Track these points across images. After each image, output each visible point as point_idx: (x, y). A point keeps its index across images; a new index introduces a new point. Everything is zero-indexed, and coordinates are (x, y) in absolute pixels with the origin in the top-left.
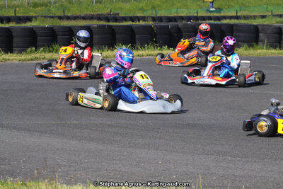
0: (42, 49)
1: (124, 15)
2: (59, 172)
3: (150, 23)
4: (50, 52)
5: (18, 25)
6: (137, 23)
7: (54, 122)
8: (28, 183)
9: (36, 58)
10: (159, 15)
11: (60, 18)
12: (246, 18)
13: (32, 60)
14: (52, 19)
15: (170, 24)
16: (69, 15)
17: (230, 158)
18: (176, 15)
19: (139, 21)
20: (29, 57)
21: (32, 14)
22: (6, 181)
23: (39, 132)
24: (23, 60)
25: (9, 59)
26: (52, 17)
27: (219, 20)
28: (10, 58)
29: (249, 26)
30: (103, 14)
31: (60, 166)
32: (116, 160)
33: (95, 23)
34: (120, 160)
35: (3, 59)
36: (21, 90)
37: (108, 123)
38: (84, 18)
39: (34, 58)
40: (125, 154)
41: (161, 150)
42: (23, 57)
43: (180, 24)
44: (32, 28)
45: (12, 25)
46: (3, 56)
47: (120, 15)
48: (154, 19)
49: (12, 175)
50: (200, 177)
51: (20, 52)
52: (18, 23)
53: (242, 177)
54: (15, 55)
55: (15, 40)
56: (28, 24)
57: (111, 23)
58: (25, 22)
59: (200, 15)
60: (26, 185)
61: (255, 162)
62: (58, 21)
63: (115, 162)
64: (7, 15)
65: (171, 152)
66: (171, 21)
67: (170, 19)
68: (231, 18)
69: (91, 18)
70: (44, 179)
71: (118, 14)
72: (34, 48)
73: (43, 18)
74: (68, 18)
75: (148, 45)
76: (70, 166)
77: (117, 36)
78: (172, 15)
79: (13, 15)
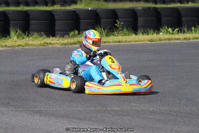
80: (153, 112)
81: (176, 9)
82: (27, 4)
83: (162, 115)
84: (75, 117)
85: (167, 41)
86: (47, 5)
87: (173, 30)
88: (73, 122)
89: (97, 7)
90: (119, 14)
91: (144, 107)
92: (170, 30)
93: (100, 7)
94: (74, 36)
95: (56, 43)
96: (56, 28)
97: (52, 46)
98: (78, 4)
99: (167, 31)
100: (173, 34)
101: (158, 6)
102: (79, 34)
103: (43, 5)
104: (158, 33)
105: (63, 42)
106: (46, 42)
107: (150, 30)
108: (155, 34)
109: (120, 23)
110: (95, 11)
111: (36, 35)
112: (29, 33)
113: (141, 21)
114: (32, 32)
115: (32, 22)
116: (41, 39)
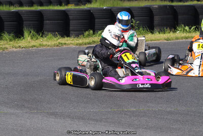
0: (100, 32)
5: (77, 7)
7: (110, 110)
9: (94, 42)
13: (90, 43)
20: (87, 40)
23: (94, 120)
24: (80, 44)
25: (65, 44)
28: (67, 42)
33: (155, 4)
35: (59, 43)
37: (168, 109)
39: (91, 41)
42: (80, 41)
46: (59, 41)
51: (77, 36)
54: (72, 39)
58: (85, 4)
72: (91, 32)
77: (180, 17)
80: (170, 113)
81: (193, 7)
82: (41, 4)
83: (180, 115)
84: (91, 119)
85: (184, 40)
86: (61, 5)
87: (190, 28)
88: (89, 124)
89: (112, 6)
90: (135, 13)
91: (161, 107)
92: (187, 28)
93: (115, 6)
94: (89, 36)
95: (71, 43)
96: (70, 28)
97: (67, 46)
98: (92, 3)
99: (184, 29)
100: (190, 32)
101: (174, 4)
102: (94, 34)
103: (57, 5)
104: (175, 32)
105: (78, 42)
106: (61, 42)
107: (167, 28)
108: (172, 33)
109: (136, 22)
110: (110, 9)
111: (50, 35)
112: (43, 33)
113: (157, 19)
114: (46, 33)
115: (46, 22)
116: (55, 39)
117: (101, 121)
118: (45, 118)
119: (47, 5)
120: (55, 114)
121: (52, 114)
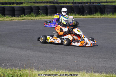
0: (27, 15)
1: (60, 1)
2: (34, 65)
3: (71, 5)
4: (30, 16)
5: (17, 6)
6: (66, 5)
7: (32, 45)
8: (22, 70)
9: (25, 19)
10: (75, 1)
11: (34, 3)
12: (111, 2)
13: (23, 20)
14: (31, 3)
15: (79, 5)
16: (38, 1)
17: (104, 60)
18: (82, 1)
19: (67, 4)
20: (22, 18)
21: (23, 1)
22: (12, 69)
23: (26, 49)
24: (19, 20)
25: (13, 20)
26: (31, 2)
27: (100, 3)
28: (14, 19)
29: (112, 6)
30: (52, 1)
31: (35, 63)
32: (57, 60)
33: (48, 5)
34: (59, 60)
36: (18, 32)
38: (44, 3)
40: (61, 58)
41: (76, 56)
42: (19, 19)
43: (83, 5)
44: (23, 7)
45: (15, 5)
46: (11, 18)
47: (59, 1)
48: (73, 3)
49: (15, 67)
50: (92, 67)
51: (18, 17)
52: (17, 5)
53: (109, 67)
54: (16, 18)
55: (16, 11)
56: (21, 5)
57: (55, 5)
58: (20, 5)
59: (91, 1)
60: (21, 71)
61: (114, 61)
62: (34, 4)
63: (57, 61)
64: (12, 2)
65: (80, 57)
66: (80, 4)
67: (79, 3)
68: (104, 2)
69: (47, 2)
70: (28, 68)
71: (58, 1)
72: (23, 15)
73: (27, 3)
74: (38, 3)
75: (70, 13)
76: (39, 63)
77: (58, 10)
78: (80, 2)
79: (15, 1)
86: (11, 5)
90: (40, 8)
105: (18, 19)
107: (53, 14)
109: (41, 12)
110: (31, 7)
111: (7, 16)
112: (4, 15)
113: (49, 11)
114: (6, 15)
115: (6, 11)
116: (9, 18)
117: (28, 49)
118: (7, 48)
119: (5, 5)
120: (10, 47)
121: (10, 46)
